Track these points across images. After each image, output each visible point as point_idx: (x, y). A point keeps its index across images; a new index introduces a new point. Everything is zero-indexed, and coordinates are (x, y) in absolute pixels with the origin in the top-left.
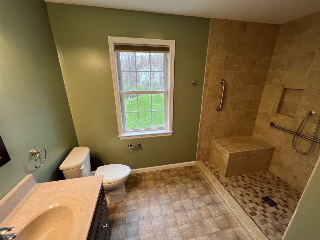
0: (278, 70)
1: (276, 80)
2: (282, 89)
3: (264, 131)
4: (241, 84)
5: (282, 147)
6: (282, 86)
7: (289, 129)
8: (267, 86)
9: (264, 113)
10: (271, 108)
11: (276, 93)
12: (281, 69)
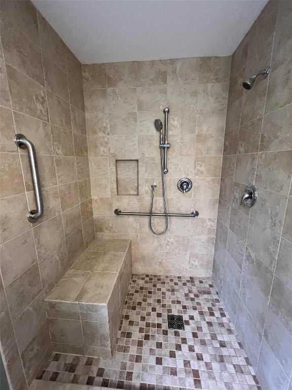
0: (101, 134)
1: (102, 149)
2: (114, 161)
3: (110, 225)
4: (60, 152)
5: (137, 236)
6: (113, 156)
7: (138, 211)
8: (91, 158)
9: (101, 199)
10: (109, 189)
11: (109, 168)
12: (104, 132)
